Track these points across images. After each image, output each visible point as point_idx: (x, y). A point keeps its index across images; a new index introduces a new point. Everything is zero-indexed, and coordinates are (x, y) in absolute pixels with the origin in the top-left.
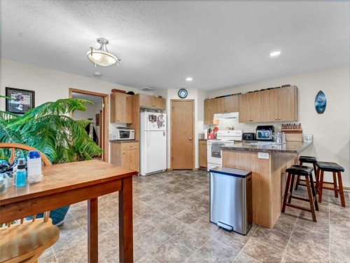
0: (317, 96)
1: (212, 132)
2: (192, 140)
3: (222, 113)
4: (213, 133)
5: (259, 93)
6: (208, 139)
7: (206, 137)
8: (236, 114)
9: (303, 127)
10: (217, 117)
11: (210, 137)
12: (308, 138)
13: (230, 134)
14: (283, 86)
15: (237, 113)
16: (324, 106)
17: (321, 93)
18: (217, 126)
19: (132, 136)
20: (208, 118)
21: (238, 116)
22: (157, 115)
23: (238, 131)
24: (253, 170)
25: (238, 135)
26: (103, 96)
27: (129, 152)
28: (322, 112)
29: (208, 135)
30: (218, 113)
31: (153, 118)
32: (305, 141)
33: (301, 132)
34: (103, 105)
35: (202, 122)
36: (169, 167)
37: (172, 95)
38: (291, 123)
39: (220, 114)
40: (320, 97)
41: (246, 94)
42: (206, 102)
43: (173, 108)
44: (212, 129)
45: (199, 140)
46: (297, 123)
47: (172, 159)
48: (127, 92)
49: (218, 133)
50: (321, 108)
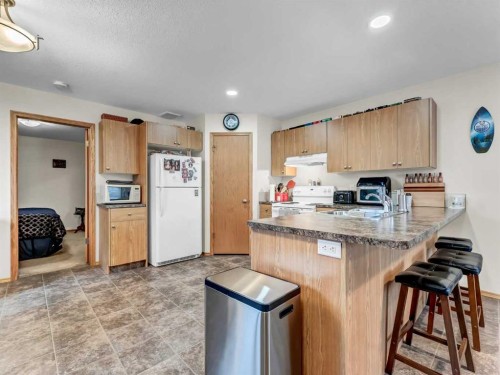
0: (476, 118)
1: (283, 190)
2: (247, 204)
3: (300, 156)
4: (285, 191)
5: (363, 116)
6: (276, 201)
7: (272, 198)
8: (323, 157)
9: (446, 180)
10: (291, 163)
11: (279, 198)
12: (456, 201)
13: (313, 193)
14: (407, 101)
15: (325, 155)
16: (490, 138)
17: (483, 112)
18: (294, 180)
19: (134, 196)
20: (277, 165)
21: (325, 161)
22: (182, 159)
23: (327, 188)
24: (307, 283)
25: (327, 194)
26: (86, 127)
27: (125, 224)
28: (485, 150)
29: (276, 196)
30: (293, 156)
31: (173, 166)
32: (451, 207)
33: (442, 189)
34: (87, 142)
35: (267, 173)
36: (208, 250)
37: (212, 126)
38: (423, 172)
39: (297, 158)
40: (480, 119)
41: (339, 121)
42: (274, 135)
43: (214, 147)
44: (285, 184)
45: (261, 203)
46: (435, 173)
47: (213, 236)
48: (130, 119)
49: (295, 190)
50: (482, 143)
